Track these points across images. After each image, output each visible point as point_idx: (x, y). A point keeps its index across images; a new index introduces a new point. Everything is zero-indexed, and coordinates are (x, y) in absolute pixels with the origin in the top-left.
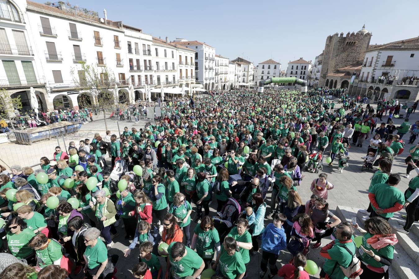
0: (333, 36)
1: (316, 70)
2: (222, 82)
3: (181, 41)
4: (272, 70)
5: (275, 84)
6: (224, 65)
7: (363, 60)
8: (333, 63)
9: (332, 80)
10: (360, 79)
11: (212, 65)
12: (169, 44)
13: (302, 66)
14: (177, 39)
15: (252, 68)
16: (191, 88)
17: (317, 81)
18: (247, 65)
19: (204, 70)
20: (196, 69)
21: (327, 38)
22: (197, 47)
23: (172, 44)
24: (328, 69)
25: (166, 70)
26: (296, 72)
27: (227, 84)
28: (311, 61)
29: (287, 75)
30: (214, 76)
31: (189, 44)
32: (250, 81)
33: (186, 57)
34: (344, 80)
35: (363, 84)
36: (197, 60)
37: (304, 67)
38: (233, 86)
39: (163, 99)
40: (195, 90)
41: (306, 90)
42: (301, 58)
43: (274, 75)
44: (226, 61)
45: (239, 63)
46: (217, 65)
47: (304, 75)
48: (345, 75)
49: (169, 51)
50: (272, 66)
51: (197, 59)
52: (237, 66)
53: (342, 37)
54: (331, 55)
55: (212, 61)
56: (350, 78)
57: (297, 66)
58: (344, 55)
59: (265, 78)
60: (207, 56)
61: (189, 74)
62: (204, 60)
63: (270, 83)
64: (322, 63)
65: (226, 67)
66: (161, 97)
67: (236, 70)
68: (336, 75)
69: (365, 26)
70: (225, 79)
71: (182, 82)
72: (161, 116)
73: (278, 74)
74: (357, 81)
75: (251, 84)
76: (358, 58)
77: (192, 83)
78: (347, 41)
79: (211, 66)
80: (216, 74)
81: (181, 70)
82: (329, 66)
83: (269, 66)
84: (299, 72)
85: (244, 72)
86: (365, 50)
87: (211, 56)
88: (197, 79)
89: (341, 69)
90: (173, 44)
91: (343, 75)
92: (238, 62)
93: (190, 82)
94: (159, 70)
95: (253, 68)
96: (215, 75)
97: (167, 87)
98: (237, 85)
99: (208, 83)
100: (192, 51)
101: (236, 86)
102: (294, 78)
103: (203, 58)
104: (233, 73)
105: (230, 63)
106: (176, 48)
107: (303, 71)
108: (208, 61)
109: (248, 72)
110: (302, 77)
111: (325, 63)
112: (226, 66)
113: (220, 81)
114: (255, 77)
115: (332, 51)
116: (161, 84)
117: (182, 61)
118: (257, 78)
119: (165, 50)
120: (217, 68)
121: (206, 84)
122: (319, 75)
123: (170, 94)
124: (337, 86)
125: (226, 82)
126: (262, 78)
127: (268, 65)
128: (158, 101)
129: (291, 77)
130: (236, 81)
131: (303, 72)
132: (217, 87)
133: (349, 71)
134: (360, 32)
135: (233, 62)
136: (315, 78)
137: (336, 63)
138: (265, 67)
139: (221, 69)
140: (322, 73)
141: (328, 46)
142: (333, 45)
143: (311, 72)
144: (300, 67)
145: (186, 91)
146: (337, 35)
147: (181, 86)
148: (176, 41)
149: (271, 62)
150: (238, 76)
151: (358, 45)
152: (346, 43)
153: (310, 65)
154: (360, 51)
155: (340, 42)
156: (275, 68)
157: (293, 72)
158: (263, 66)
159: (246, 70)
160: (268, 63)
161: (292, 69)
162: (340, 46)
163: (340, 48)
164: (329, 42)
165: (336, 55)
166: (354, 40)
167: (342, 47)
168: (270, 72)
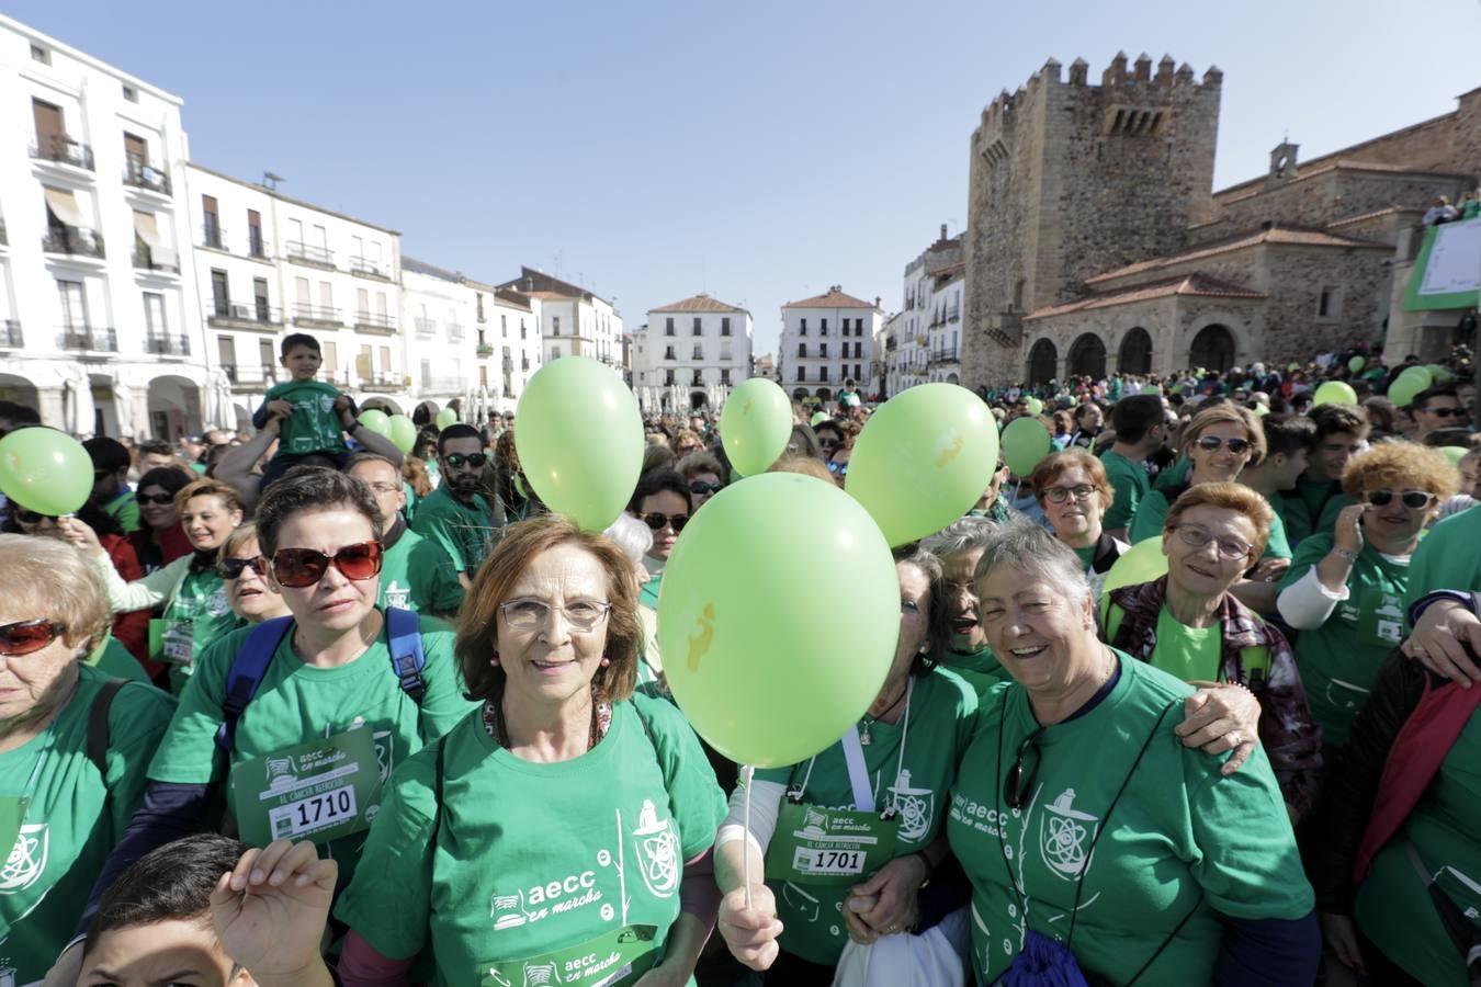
0: (1019, 92)
1: (926, 318)
4: (711, 340)
8: (1054, 242)
9: (1086, 339)
13: (846, 322)
18: (568, 306)
26: (823, 347)
28: (878, 300)
37: (853, 325)
42: (833, 289)
43: (726, 365)
44: (361, 245)
47: (858, 362)
50: (712, 324)
53: (1083, 84)
57: (824, 322)
58: (1106, 194)
59: (682, 377)
65: (371, 284)
67: (481, 319)
73: (740, 361)
76: (1183, 216)
78: (1114, 110)
83: (697, 322)
84: (835, 346)
85: (555, 343)
89: (1105, 277)
105: (411, 265)
107: (852, 341)
109: (579, 340)
111: (985, 261)
112: (378, 276)
115: (1035, 172)
120: (241, 268)
122: (952, 336)
126: (670, 381)
127: (690, 319)
129: (802, 369)
131: (852, 348)
136: (922, 360)
138: (676, 325)
140: (976, 320)
141: (991, 158)
142: (1040, 130)
143: (891, 343)
144: (835, 326)
146: (1051, 71)
149: (704, 304)
150: (506, 358)
151: (1174, 136)
152: (1110, 119)
153: (875, 315)
154: (1189, 174)
155: (1076, 115)
156: (726, 331)
157: (809, 347)
158: (670, 323)
159: (562, 331)
160: (689, 309)
161: (803, 332)
162: (1080, 139)
163: (1081, 149)
164: (1005, 131)
165: (1064, 194)
166: (1153, 103)
167: (1092, 148)
168: (705, 351)
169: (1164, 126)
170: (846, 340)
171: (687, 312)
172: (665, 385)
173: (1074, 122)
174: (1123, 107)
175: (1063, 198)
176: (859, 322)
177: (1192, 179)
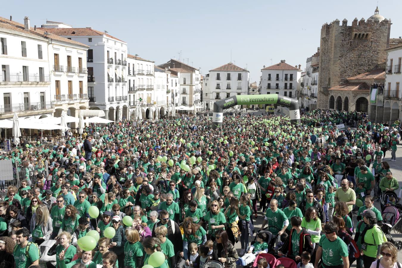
0: (330, 24)
1: (310, 80)
2: (142, 105)
3: (57, 26)
4: (234, 82)
5: (242, 108)
6: (145, 73)
7: (385, 63)
8: (338, 69)
9: (340, 97)
10: (386, 95)
11: (122, 72)
12: (31, 32)
13: (286, 75)
14: (48, 22)
15: (197, 79)
16: (79, 117)
17: (315, 100)
18: (189, 74)
19: (106, 83)
20: (91, 80)
21: (321, 28)
22: (90, 40)
23: (38, 31)
24: (330, 79)
25: (24, 83)
26: (277, 85)
27: (153, 109)
28: (300, 66)
29: (262, 90)
30: (126, 93)
31: (74, 33)
32: (196, 102)
33: (69, 57)
34: (358, 97)
35: (392, 102)
36: (91, 65)
37: (289, 77)
38: (165, 113)
39: (17, 141)
40: (88, 121)
41: (298, 117)
42: (282, 61)
43: (239, 91)
44: (148, 67)
45: (174, 69)
46: (132, 73)
47: (291, 90)
48: (360, 88)
49: (32, 45)
50: (234, 75)
51: (92, 61)
52: (169, 75)
53: (346, 26)
54: (332, 56)
55: (121, 66)
56: (369, 94)
57: (278, 75)
58: (353, 55)
59: (223, 96)
60: (112, 56)
61: (76, 90)
62: (106, 65)
63: (232, 106)
64: (320, 69)
65: (149, 77)
66: (13, 138)
67: (168, 82)
68: (346, 89)
69: (379, 9)
70: (149, 99)
71: (61, 105)
72: (12, 178)
73: (245, 89)
74: (381, 97)
75: (198, 107)
76: (376, 60)
77: (81, 108)
78: (355, 33)
79: (119, 75)
80: (131, 90)
81: (57, 82)
82: (331, 73)
83: (229, 75)
84: (282, 85)
85: (184, 87)
86: (385, 47)
87: (119, 57)
88: (92, 100)
89: (352, 78)
90: (42, 32)
91: (356, 88)
92: (172, 67)
93: (76, 106)
94: (9, 81)
95: (199, 79)
96: (129, 92)
97: (27, 116)
98: (172, 110)
99: (115, 108)
100: (80, 46)
101: (171, 112)
102: (274, 96)
103: (103, 60)
104: (163, 88)
105: (156, 70)
106: (47, 40)
107: (288, 82)
108: (114, 65)
109: (191, 85)
110: (288, 94)
111: (323, 69)
112: (151, 75)
113: (138, 103)
114: (204, 96)
115: (333, 49)
116: (13, 110)
117: (60, 64)
118: (207, 97)
119: (23, 43)
120: (132, 78)
121: (111, 110)
122: (316, 89)
123: (33, 130)
124: (349, 107)
125: (151, 105)
126: (218, 97)
127: (226, 74)
128: (6, 147)
129: (268, 93)
130: (170, 102)
131: (288, 85)
132: (133, 114)
133: (365, 81)
134: (372, 18)
135: (162, 68)
136: (309, 94)
137: (342, 69)
138: (221, 76)
139: (139, 81)
140: (321, 86)
141: (324, 40)
142: (334, 38)
143: (302, 85)
144: (282, 77)
145: (68, 124)
146: (337, 22)
147: (58, 113)
148: (46, 26)
149: (231, 67)
150: (173, 93)
151: (373, 39)
152: (353, 36)
153: (298, 73)
154: (378, 49)
155: (344, 34)
156: (240, 78)
157: (271, 85)
158: (218, 75)
159: (187, 83)
160: (225, 70)
161: (269, 79)
162: (345, 41)
163: (345, 43)
164: (327, 35)
165: (340, 55)
166: (365, 32)
167: (348, 43)
168: (231, 86)
169: (370, 37)
170: (286, 82)
171: (225, 71)
172: (216, 99)
173: (343, 36)
174: (357, 33)
175: (340, 57)
176: (291, 75)
177: (379, 50)
